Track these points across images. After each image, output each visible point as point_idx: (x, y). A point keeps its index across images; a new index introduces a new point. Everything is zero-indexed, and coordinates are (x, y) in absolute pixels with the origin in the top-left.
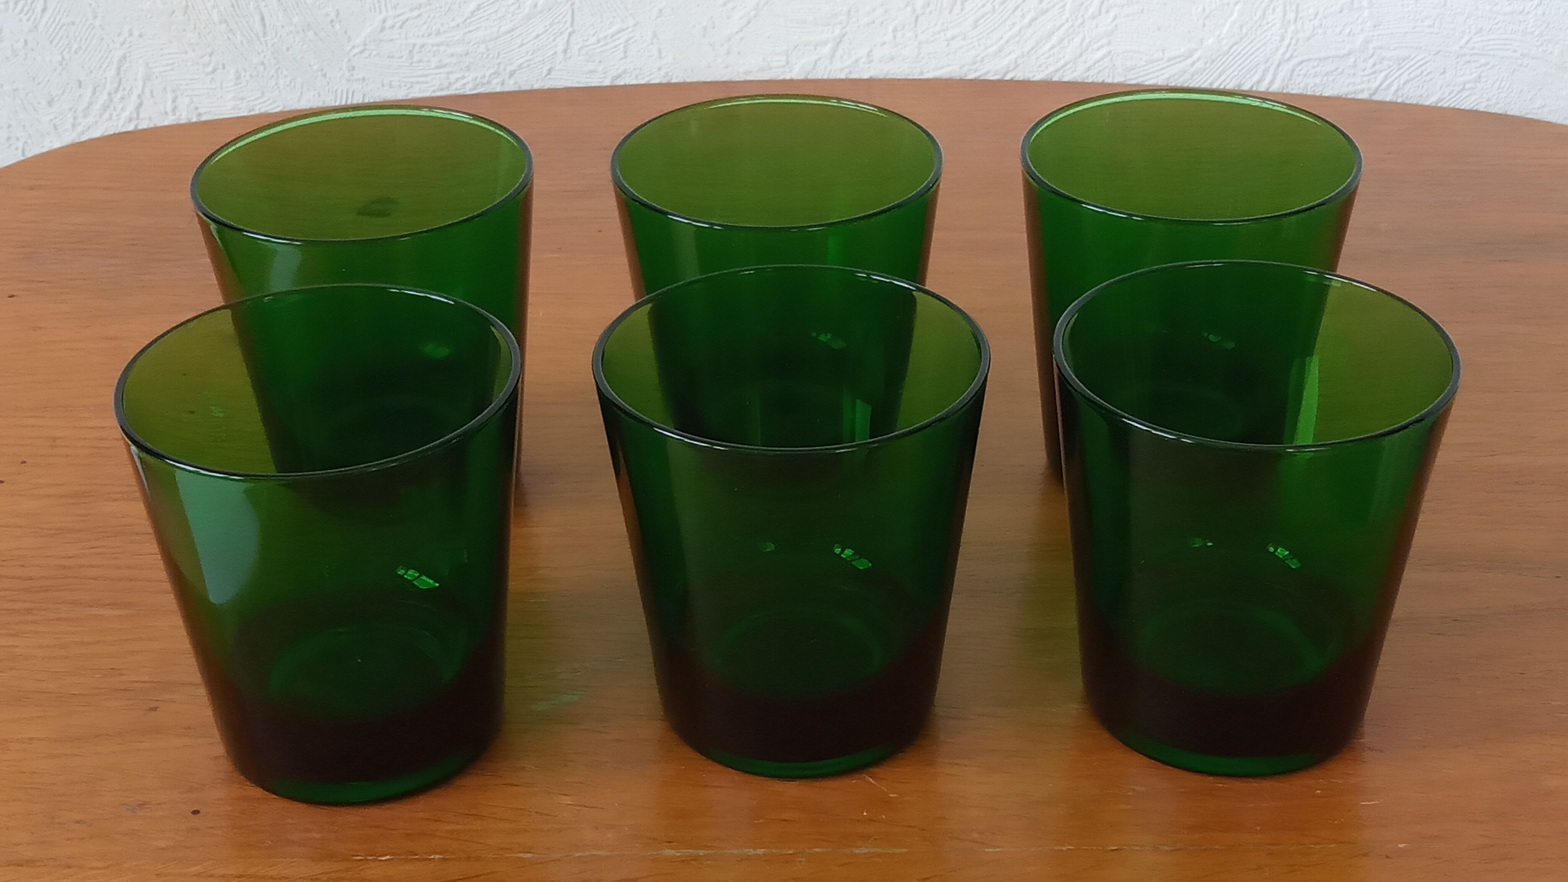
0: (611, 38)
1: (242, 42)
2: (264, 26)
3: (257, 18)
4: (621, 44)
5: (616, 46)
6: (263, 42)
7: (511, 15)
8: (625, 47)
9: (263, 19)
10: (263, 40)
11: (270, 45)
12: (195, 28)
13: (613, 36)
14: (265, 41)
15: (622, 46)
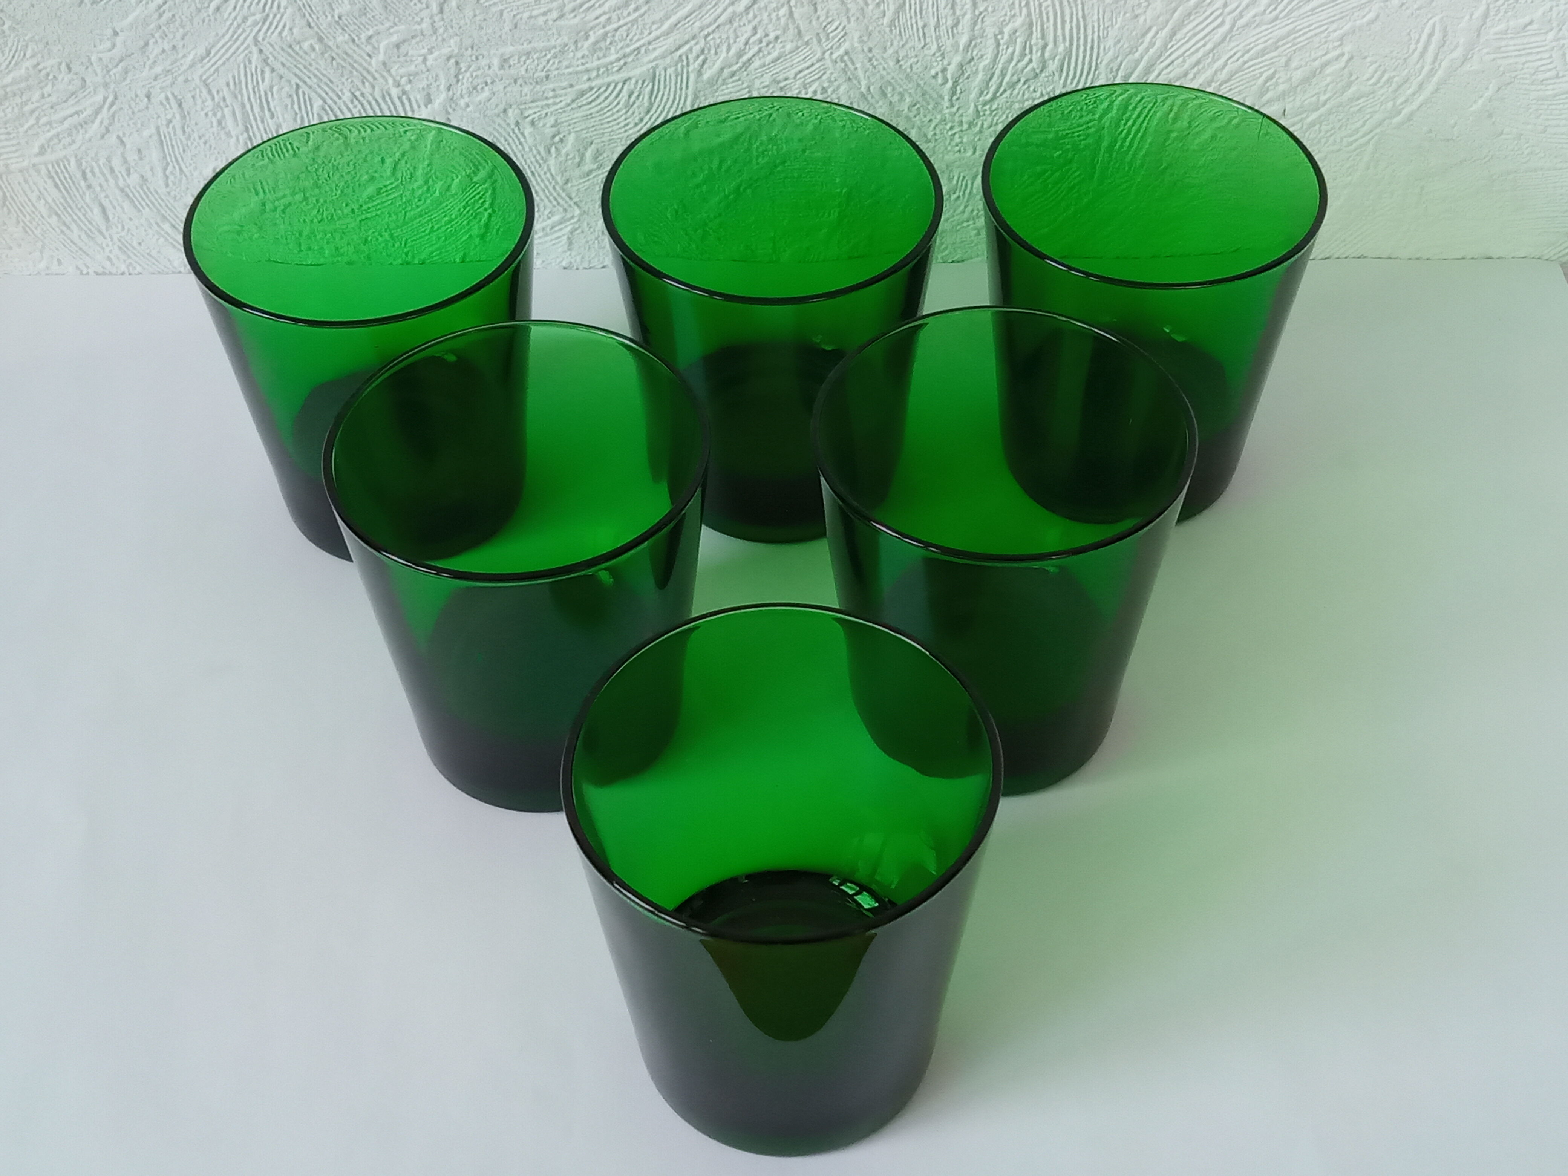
0: (551, 229)
1: (80, 237)
2: (107, 219)
3: (97, 210)
4: (564, 235)
5: (559, 237)
6: (107, 236)
7: (416, 200)
8: (569, 238)
9: (104, 210)
10: (107, 234)
11: (115, 239)
12: (18, 222)
13: (552, 228)
14: (110, 235)
15: (565, 237)
